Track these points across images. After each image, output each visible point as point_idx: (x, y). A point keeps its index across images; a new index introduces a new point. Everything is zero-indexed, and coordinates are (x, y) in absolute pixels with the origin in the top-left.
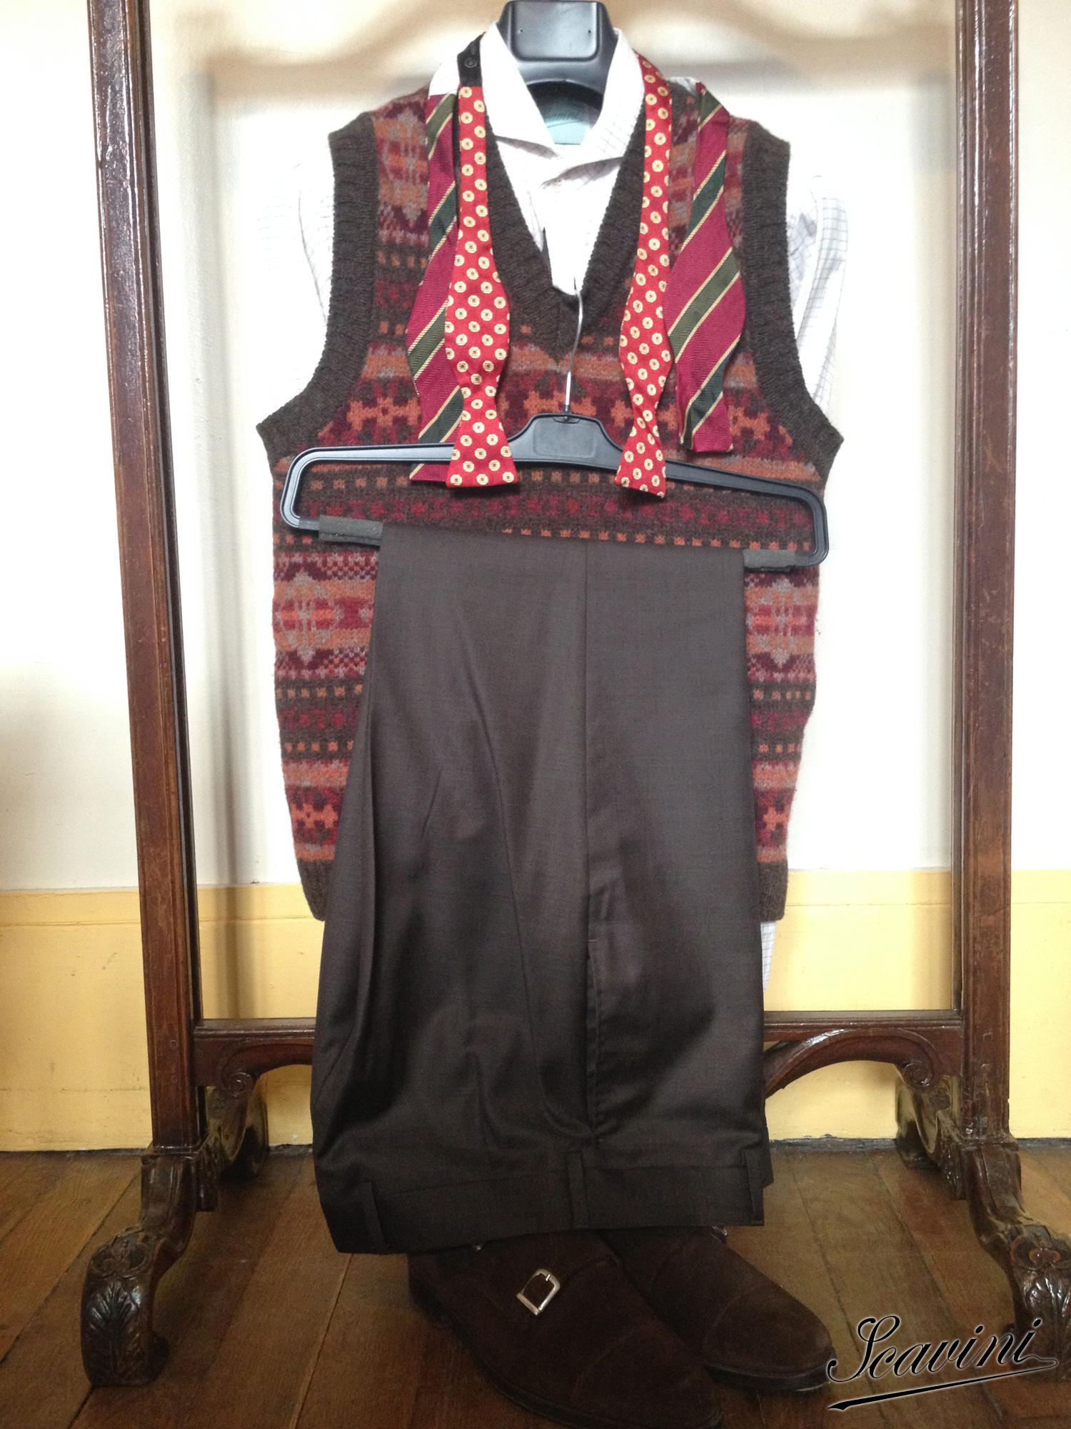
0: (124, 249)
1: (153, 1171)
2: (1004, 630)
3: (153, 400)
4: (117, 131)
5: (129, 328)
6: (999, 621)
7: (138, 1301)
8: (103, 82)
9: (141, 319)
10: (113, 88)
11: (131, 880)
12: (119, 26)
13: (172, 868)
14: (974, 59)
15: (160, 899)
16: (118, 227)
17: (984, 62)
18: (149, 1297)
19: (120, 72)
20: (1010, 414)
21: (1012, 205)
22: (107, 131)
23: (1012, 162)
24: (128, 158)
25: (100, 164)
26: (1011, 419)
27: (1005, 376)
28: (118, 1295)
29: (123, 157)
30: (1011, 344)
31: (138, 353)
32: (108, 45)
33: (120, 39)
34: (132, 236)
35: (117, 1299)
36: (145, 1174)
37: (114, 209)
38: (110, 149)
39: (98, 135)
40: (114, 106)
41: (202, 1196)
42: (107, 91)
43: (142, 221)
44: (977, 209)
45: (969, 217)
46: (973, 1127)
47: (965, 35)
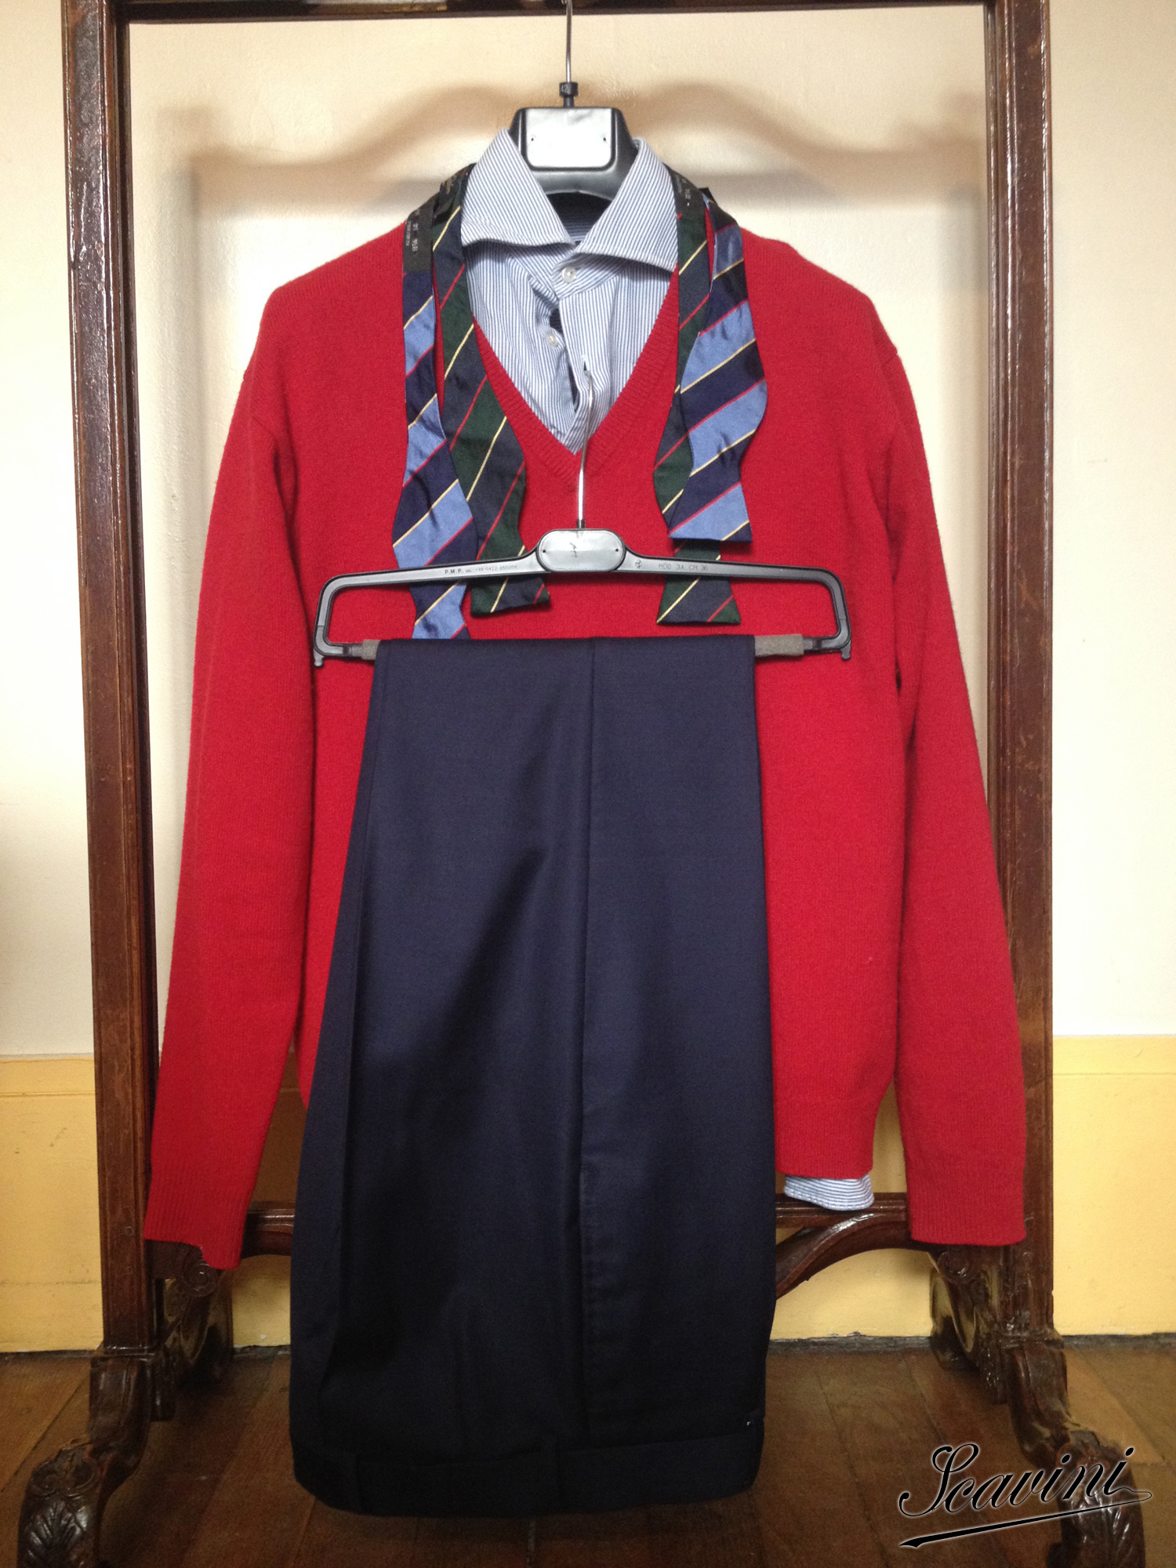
0: (96, 356)
1: (103, 1376)
2: (1042, 777)
3: (124, 518)
4: (92, 230)
5: (100, 440)
6: (1036, 768)
7: (84, 1524)
8: (77, 178)
9: (113, 431)
10: (89, 185)
11: (84, 1044)
12: (97, 119)
13: (132, 1033)
14: (1006, 176)
15: (117, 1068)
16: (90, 332)
17: (1016, 180)
18: (96, 1520)
19: (97, 168)
20: (1046, 548)
21: (1047, 329)
22: (80, 229)
23: (1047, 284)
24: (103, 258)
25: (73, 265)
26: (1047, 554)
27: (1041, 508)
28: (61, 1516)
29: (97, 258)
30: (1047, 475)
31: (110, 467)
32: (85, 140)
33: (98, 134)
34: (105, 343)
35: (60, 1522)
36: (94, 1378)
37: (87, 313)
38: (84, 249)
39: (72, 234)
40: (90, 203)
41: (158, 1403)
42: (82, 187)
43: (117, 328)
44: (1009, 332)
45: (1001, 341)
46: (1015, 1323)
47: (996, 151)
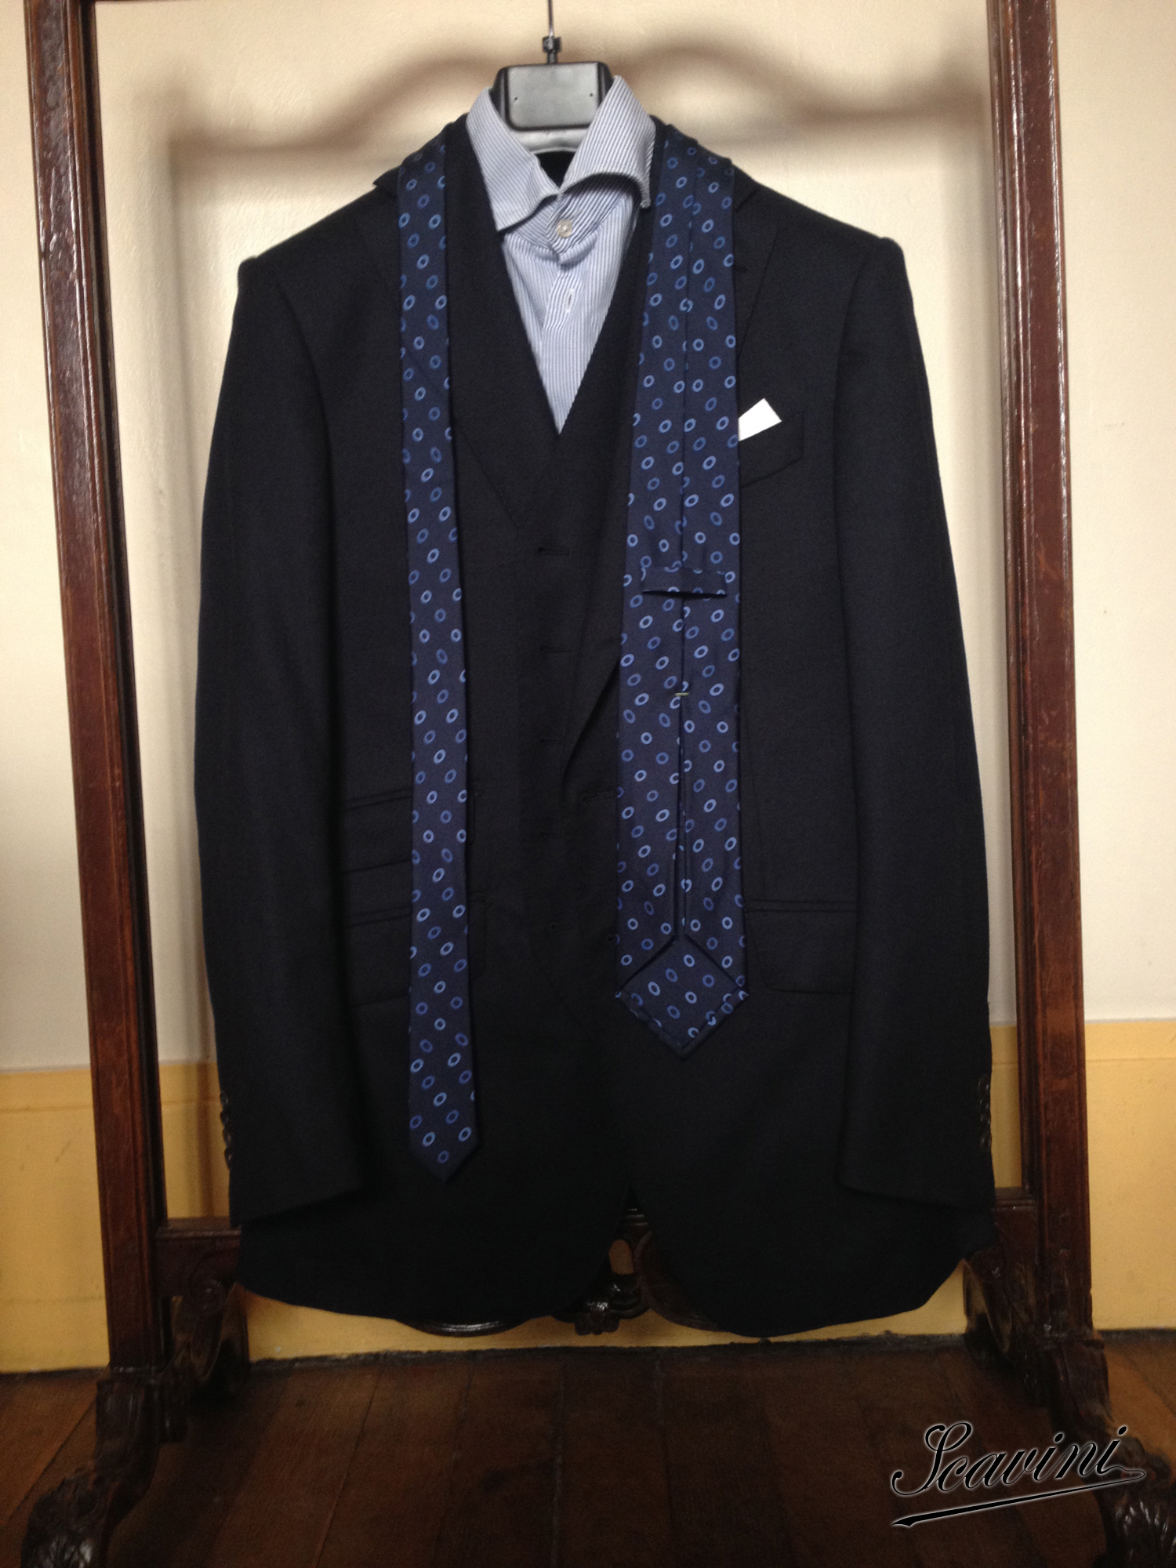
0: (70, 348)
1: (110, 1400)
2: (1066, 755)
3: (105, 514)
4: (62, 219)
5: (77, 434)
6: (1060, 745)
7: (88, 1557)
8: (46, 165)
9: (90, 425)
10: (58, 172)
11: (81, 1056)
12: (63, 102)
13: (129, 1046)
14: (1012, 126)
15: (114, 1083)
16: (64, 322)
17: (1022, 131)
18: (100, 1554)
19: (66, 153)
20: (1065, 515)
21: (1059, 287)
22: (51, 217)
23: (1058, 239)
24: (74, 247)
25: (44, 254)
26: (1065, 522)
27: (1057, 474)
28: (63, 1551)
29: (68, 247)
30: (1063, 438)
31: (88, 462)
32: (52, 123)
33: (65, 117)
35: (63, 1556)
36: (100, 1402)
37: (60, 303)
38: (54, 238)
39: (41, 224)
40: (59, 190)
41: (168, 1424)
42: (50, 174)
43: (91, 318)
44: (1020, 292)
45: (1012, 300)
46: (1052, 1324)
47: (1001, 102)
